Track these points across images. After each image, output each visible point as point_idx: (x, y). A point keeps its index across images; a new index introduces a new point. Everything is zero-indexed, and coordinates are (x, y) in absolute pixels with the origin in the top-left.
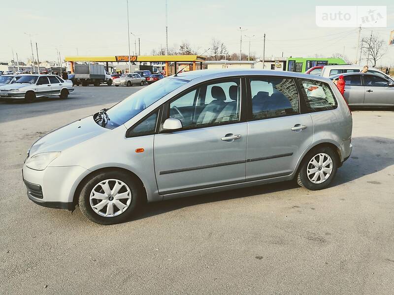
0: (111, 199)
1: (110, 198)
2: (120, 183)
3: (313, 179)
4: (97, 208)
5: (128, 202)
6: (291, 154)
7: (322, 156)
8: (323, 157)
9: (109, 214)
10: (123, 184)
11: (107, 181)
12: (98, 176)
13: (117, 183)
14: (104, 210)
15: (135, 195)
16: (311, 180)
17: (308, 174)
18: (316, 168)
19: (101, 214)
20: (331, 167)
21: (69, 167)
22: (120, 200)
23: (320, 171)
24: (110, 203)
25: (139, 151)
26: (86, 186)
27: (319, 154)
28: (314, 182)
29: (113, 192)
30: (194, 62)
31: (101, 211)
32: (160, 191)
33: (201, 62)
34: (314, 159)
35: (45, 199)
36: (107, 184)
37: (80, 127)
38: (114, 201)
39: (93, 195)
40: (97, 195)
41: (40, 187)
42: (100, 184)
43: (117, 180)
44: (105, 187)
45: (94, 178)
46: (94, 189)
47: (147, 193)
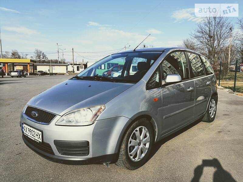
1: (139, 144)
6: (207, 100)
9: (138, 158)
12: (134, 124)
13: (143, 129)
14: (136, 156)
18: (212, 109)
19: (134, 159)
20: (215, 107)
24: (140, 148)
25: (155, 100)
28: (211, 117)
29: (142, 137)
30: (29, 63)
33: (33, 64)
34: (211, 103)
35: (90, 156)
36: (138, 131)
37: (90, 86)
38: (142, 146)
39: (130, 143)
40: (133, 142)
41: (88, 142)
42: (134, 131)
43: (143, 127)
44: (138, 133)
45: (132, 126)
46: (131, 137)
47: (157, 135)
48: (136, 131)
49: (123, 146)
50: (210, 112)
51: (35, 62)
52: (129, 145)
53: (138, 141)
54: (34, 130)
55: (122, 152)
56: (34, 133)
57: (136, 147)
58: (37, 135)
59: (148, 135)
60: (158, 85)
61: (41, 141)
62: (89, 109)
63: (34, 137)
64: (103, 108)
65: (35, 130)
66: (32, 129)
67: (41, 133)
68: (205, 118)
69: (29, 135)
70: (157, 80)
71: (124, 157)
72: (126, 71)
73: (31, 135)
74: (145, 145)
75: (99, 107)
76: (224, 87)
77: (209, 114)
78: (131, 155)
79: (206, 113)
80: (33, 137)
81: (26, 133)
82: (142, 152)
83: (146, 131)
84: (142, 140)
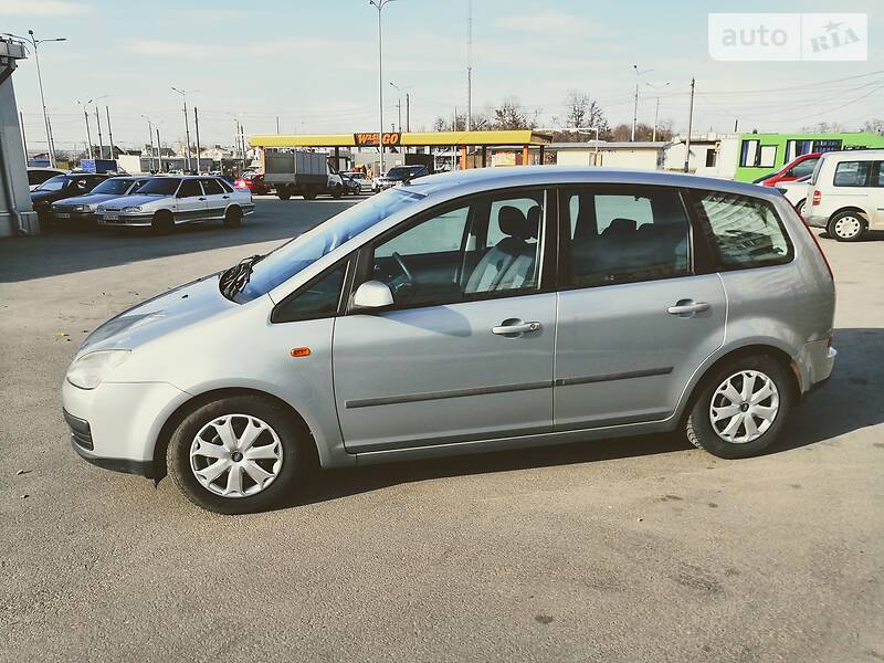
0: (236, 458)
1: (236, 455)
2: (257, 425)
3: (725, 431)
4: (206, 477)
5: (277, 467)
6: (669, 371)
7: (749, 377)
8: (753, 379)
9: (232, 490)
10: (264, 425)
11: (228, 418)
12: (209, 406)
13: (250, 424)
14: (221, 481)
15: (290, 452)
16: (720, 434)
17: (714, 420)
18: (735, 406)
19: (215, 489)
20: (775, 404)
21: (147, 384)
22: (258, 461)
23: (743, 414)
24: (235, 467)
25: (297, 353)
27: (743, 373)
28: (729, 439)
29: (242, 442)
30: (526, 145)
31: (215, 482)
32: (349, 444)
35: (97, 452)
36: (228, 423)
38: (243, 462)
40: (207, 449)
41: (87, 424)
42: (211, 423)
43: (250, 418)
44: (224, 430)
46: (199, 434)
47: (318, 448)
48: (222, 423)
51: (549, 138)
52: (193, 453)
53: (226, 448)
57: (221, 462)
77: (707, 428)
83: (262, 429)
84: (246, 449)
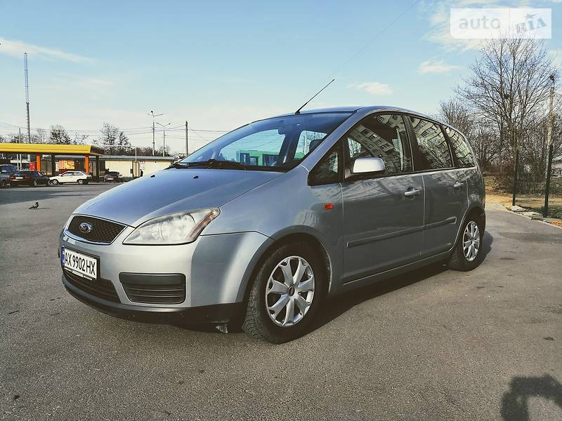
0: (291, 293)
1: (291, 290)
2: (303, 264)
4: (275, 311)
5: (310, 298)
7: (472, 225)
9: (288, 321)
10: (307, 264)
11: (287, 260)
12: (279, 251)
13: (300, 263)
14: (282, 315)
15: (318, 284)
16: (466, 257)
18: (469, 241)
20: (478, 239)
23: (472, 245)
24: (291, 301)
25: (327, 207)
26: (262, 269)
27: (471, 222)
28: (468, 259)
30: (87, 155)
31: (278, 316)
33: (97, 156)
34: (467, 228)
35: (187, 304)
36: (289, 264)
37: (197, 177)
38: (296, 296)
39: (270, 287)
40: (277, 286)
41: (183, 277)
42: (279, 264)
43: (300, 258)
44: (287, 270)
45: (274, 254)
46: (272, 274)
47: (331, 280)
48: (284, 264)
49: (255, 292)
50: (464, 248)
51: (101, 151)
52: (268, 292)
53: (287, 284)
54: (83, 257)
55: (253, 303)
56: (83, 263)
57: (283, 297)
58: (89, 267)
59: (311, 275)
60: (337, 179)
61: (95, 277)
62: (189, 214)
63: (83, 272)
64: (215, 213)
65: (86, 258)
66: (79, 256)
67: (95, 261)
68: (455, 260)
69: (75, 268)
70: (335, 168)
71: (257, 314)
72: (286, 157)
73: (78, 269)
74: (304, 295)
75: (207, 212)
76: (525, 208)
77: (462, 254)
78: (272, 312)
79: (456, 251)
80: (81, 271)
81: (69, 266)
82: (296, 310)
83: (306, 267)
84: (297, 284)
